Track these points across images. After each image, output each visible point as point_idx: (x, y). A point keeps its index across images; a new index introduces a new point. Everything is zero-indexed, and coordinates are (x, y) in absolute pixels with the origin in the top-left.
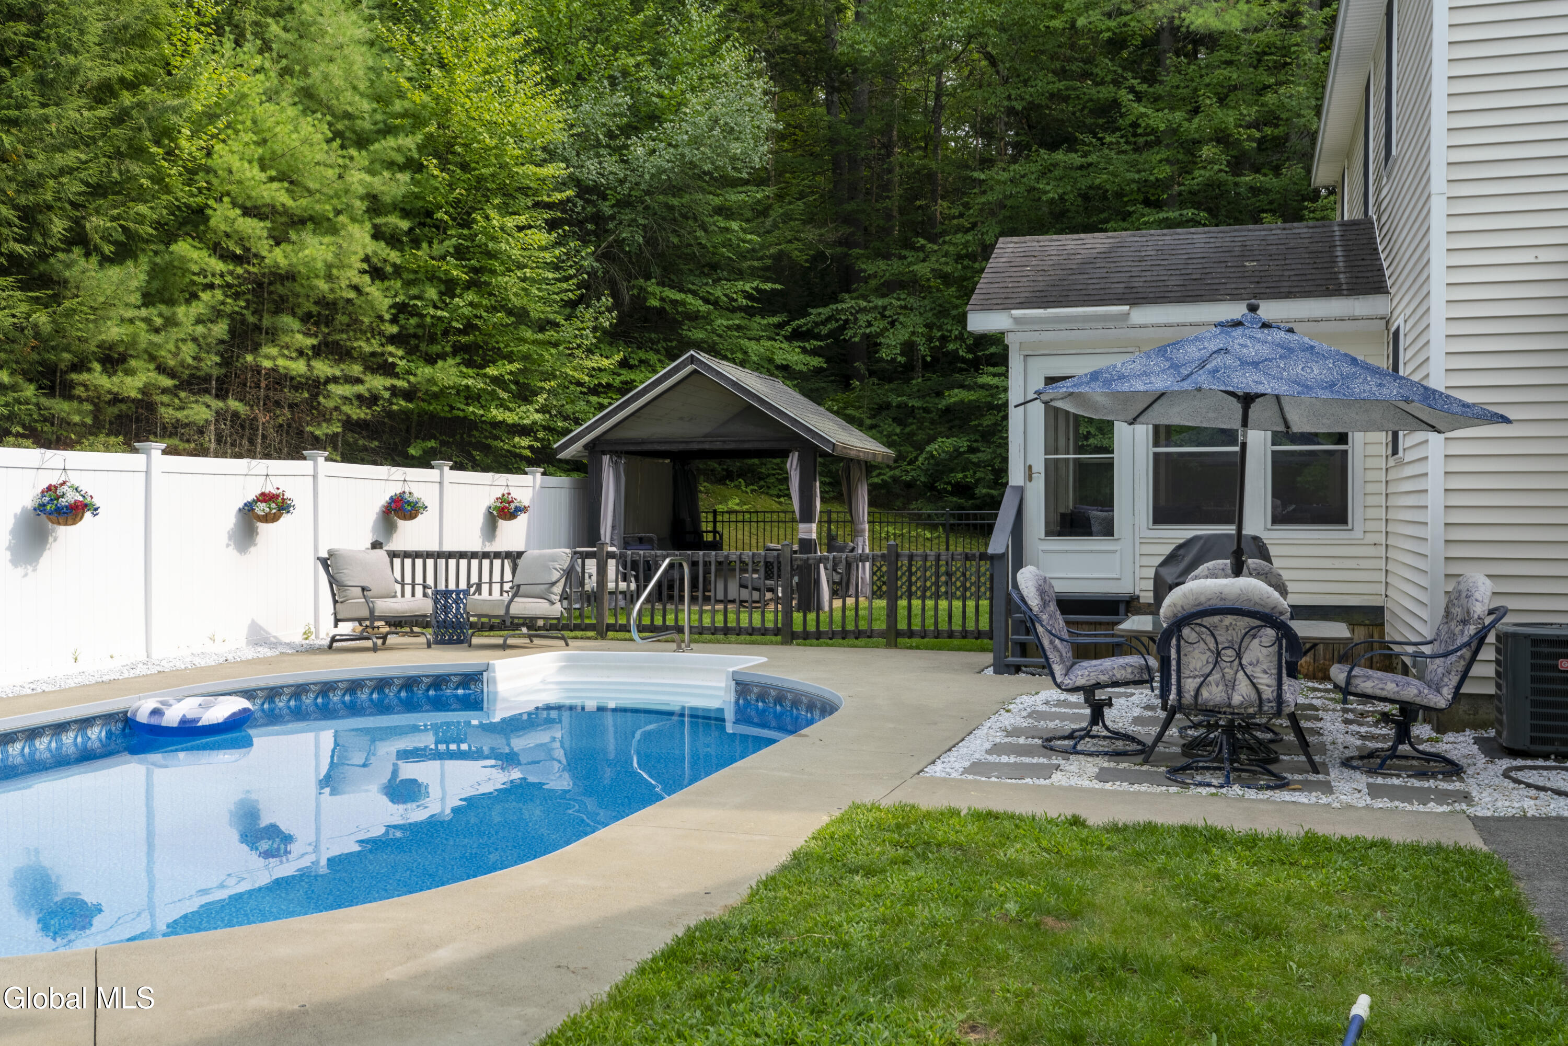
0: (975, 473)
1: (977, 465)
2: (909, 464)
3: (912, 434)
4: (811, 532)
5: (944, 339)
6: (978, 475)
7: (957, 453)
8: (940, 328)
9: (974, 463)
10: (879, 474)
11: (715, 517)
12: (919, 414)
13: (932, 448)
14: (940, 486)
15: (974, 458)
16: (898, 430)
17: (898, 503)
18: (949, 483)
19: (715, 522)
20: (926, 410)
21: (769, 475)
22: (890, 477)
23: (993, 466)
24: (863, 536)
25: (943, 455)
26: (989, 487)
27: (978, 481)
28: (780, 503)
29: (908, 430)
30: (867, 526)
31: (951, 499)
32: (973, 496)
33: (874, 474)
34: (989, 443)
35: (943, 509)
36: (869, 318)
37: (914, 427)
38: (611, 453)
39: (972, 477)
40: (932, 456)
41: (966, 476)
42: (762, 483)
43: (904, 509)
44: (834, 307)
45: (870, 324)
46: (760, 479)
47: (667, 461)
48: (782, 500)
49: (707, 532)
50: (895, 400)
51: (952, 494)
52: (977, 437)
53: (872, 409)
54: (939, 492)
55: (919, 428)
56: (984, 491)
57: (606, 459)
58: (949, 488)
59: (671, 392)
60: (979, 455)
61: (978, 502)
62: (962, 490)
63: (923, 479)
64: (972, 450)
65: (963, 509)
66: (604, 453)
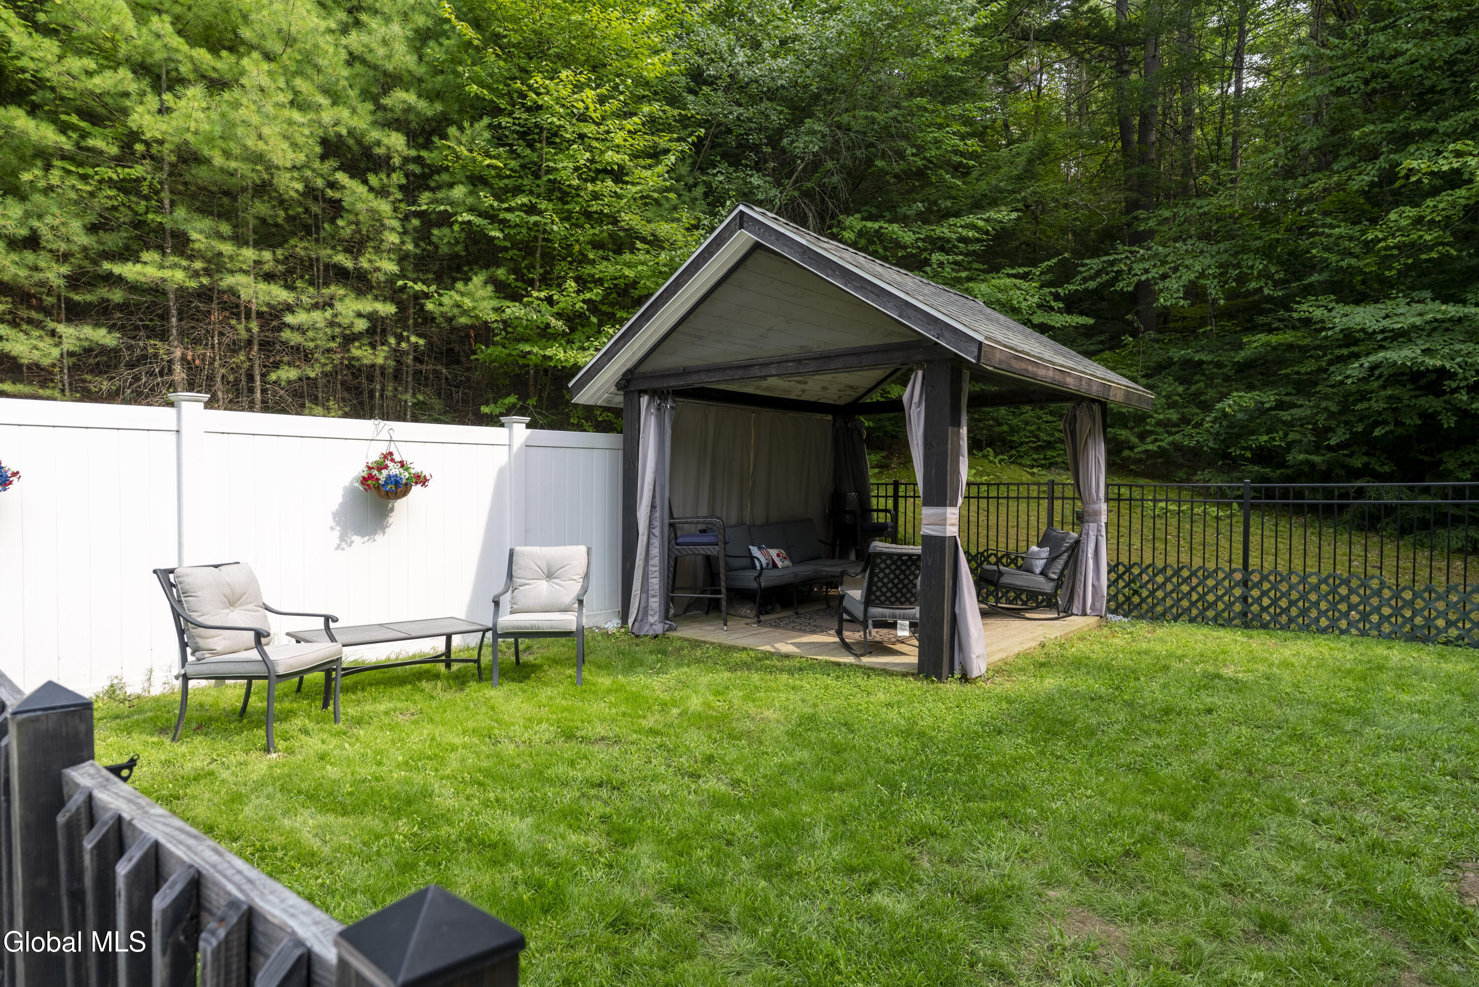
0: (1286, 435)
1: (1290, 424)
2: (1194, 427)
3: (1197, 395)
4: (943, 522)
5: (1241, 280)
6: (1292, 436)
7: (1260, 410)
8: (1238, 266)
9: (1285, 423)
10: (1156, 440)
11: (896, 490)
12: (1210, 370)
13: (1227, 405)
14: (1235, 451)
15: (1285, 416)
16: (1180, 389)
17: (1181, 474)
18: (1249, 448)
19: (896, 497)
20: (1219, 365)
21: (1022, 444)
22: (1170, 444)
23: (1316, 423)
24: (1097, 521)
25: (1240, 416)
26: (1307, 452)
27: (1290, 446)
28: (1033, 474)
29: (1194, 388)
30: (1104, 507)
31: (1250, 467)
32: (1283, 465)
33: (1149, 440)
34: (1308, 396)
35: (1240, 480)
36: (1146, 265)
37: (1201, 384)
38: (654, 393)
39: (1281, 440)
40: (1225, 415)
41: (1274, 439)
42: (1014, 452)
43: (1188, 480)
44: (1105, 258)
45: (1146, 271)
46: (1012, 448)
47: (830, 417)
48: (1035, 470)
49: (878, 511)
50: (1177, 353)
51: (1252, 461)
52: (1290, 390)
53: (1148, 368)
54: (1234, 460)
55: (1207, 386)
56: (1301, 457)
57: (644, 400)
58: (1248, 454)
59: (724, 288)
60: (1294, 411)
61: (1290, 471)
62: (1264, 456)
63: (1211, 444)
64: (1280, 406)
65: (1268, 480)
66: (642, 392)
